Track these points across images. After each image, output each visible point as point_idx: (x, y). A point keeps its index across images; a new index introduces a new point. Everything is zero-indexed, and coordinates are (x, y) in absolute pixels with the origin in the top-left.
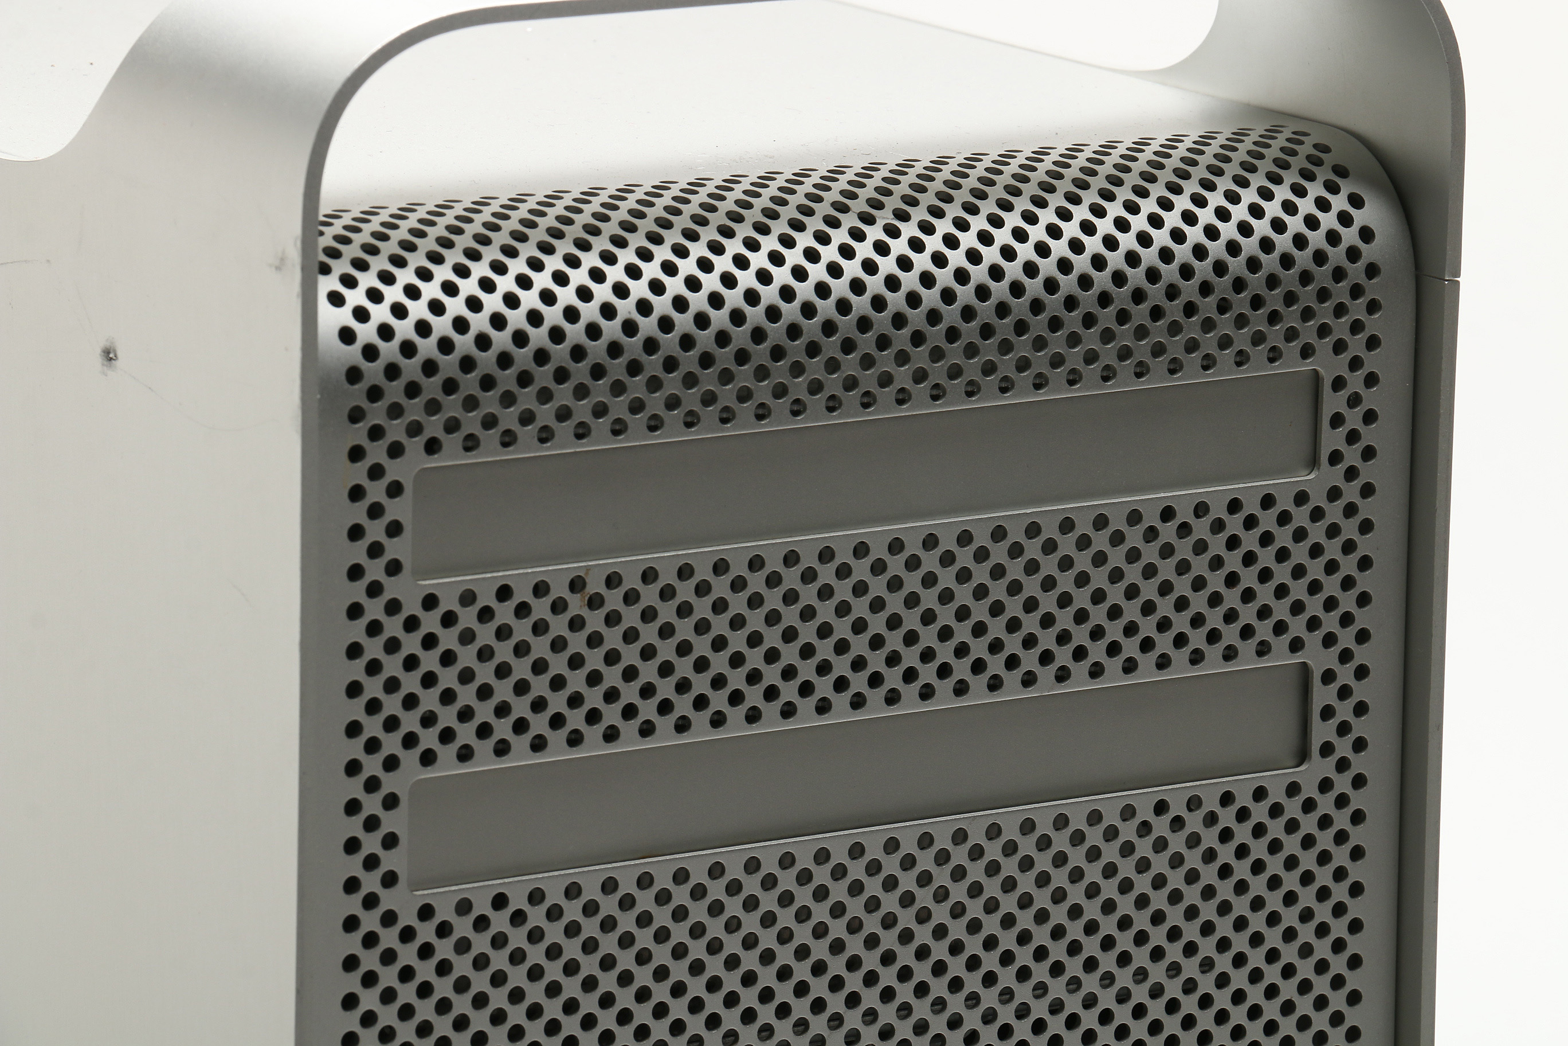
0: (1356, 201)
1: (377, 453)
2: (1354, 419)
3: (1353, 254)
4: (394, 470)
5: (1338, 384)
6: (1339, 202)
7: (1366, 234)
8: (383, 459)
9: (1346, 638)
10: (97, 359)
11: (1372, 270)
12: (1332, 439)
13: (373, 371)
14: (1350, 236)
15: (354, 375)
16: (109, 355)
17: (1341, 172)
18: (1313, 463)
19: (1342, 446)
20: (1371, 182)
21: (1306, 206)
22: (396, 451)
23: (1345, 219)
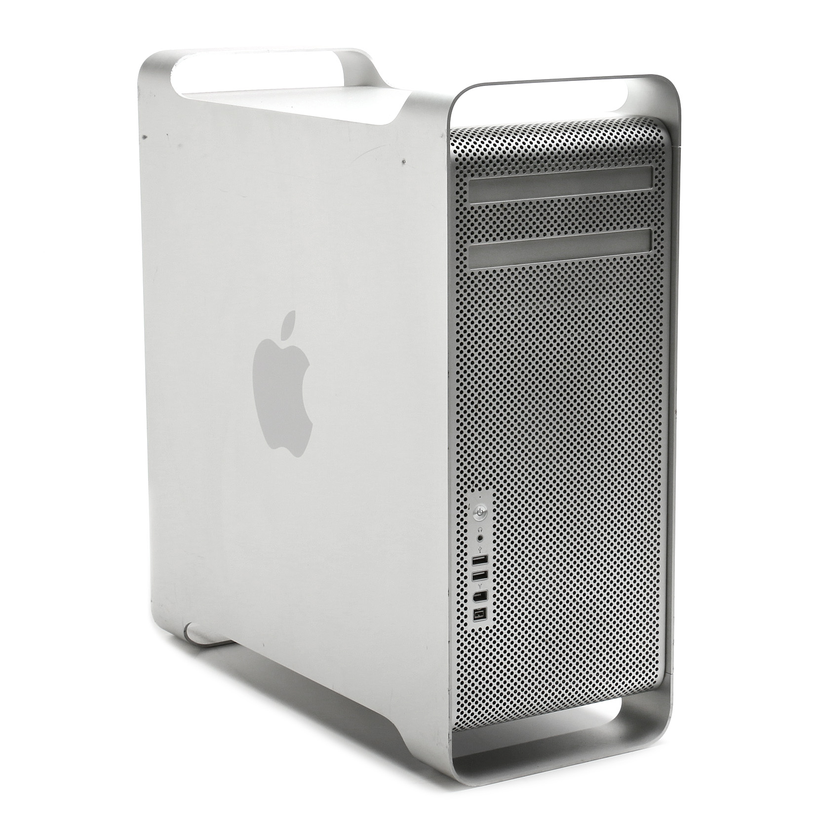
0: (659, 131)
1: (461, 176)
2: (660, 177)
3: (659, 142)
4: (465, 180)
5: (656, 169)
6: (656, 131)
7: (661, 138)
8: (463, 177)
9: (659, 224)
10: (401, 163)
11: (663, 145)
12: (655, 181)
13: (461, 159)
14: (658, 138)
15: (457, 160)
16: (403, 162)
17: (656, 125)
18: (652, 186)
19: (657, 183)
20: (663, 128)
21: (649, 132)
22: (465, 176)
23: (657, 134)
